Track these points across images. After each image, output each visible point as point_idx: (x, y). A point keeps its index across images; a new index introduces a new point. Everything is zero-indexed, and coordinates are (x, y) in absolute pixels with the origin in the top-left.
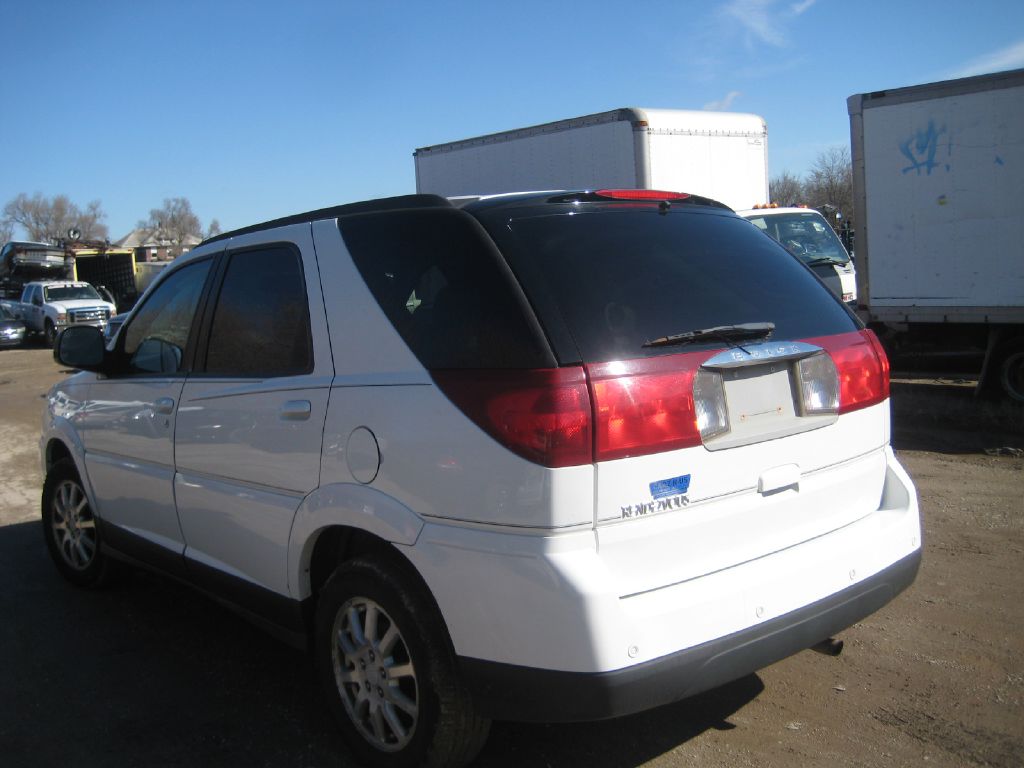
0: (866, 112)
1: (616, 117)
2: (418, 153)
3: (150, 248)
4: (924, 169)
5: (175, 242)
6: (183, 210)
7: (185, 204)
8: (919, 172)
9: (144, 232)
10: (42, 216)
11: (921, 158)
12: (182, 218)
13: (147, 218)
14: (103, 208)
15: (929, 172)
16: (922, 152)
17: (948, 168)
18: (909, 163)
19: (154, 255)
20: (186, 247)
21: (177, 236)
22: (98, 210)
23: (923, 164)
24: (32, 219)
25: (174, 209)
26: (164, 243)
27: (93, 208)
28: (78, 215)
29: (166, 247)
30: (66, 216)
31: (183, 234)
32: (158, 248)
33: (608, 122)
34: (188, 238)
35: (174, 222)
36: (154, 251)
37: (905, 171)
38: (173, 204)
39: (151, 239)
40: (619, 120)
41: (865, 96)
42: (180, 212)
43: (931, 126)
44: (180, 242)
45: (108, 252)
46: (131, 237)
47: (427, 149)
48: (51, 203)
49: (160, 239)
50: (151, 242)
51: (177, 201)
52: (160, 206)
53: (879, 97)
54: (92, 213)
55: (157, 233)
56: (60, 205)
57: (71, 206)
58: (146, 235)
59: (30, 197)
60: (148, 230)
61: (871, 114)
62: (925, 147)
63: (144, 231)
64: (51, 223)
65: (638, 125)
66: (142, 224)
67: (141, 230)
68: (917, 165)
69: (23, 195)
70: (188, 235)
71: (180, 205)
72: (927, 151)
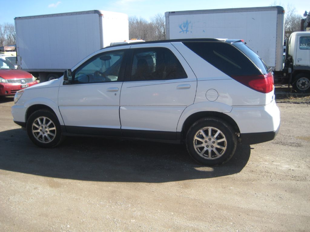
0: (170, 17)
1: (94, 12)
2: (16, 19)
4: (185, 32)
8: (184, 32)
11: (185, 29)
15: (186, 33)
16: (185, 28)
17: (191, 32)
18: (182, 30)
23: (185, 31)
33: (91, 13)
37: (180, 32)
40: (94, 13)
41: (169, 12)
43: (187, 21)
47: (20, 18)
53: (173, 13)
61: (171, 17)
62: (186, 26)
65: (100, 15)
68: (183, 31)
72: (186, 27)
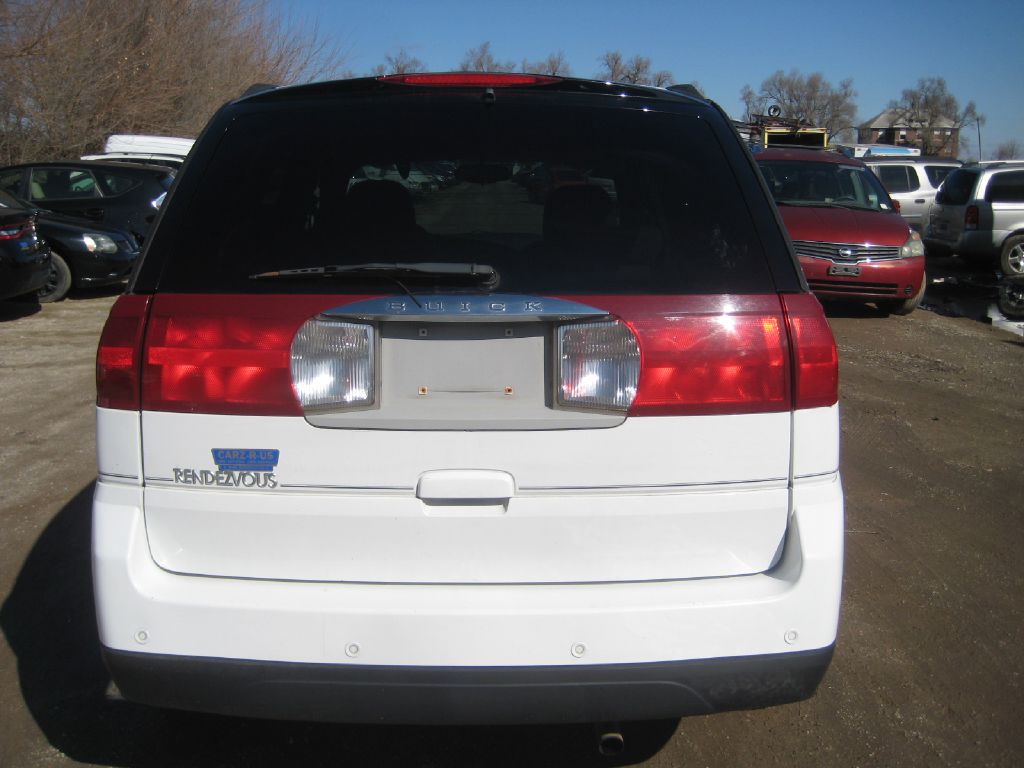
3: (899, 129)
5: (926, 124)
6: (938, 91)
7: (941, 84)
9: (894, 113)
10: (795, 93)
12: (936, 98)
13: (898, 98)
14: (854, 87)
19: (903, 137)
20: (937, 129)
21: (928, 118)
22: (849, 89)
24: (786, 96)
25: (928, 89)
26: (915, 125)
27: (845, 86)
28: (829, 94)
29: (915, 129)
30: (818, 94)
31: (934, 116)
32: (907, 129)
34: (940, 121)
35: (927, 104)
36: (903, 133)
38: (928, 84)
39: (901, 120)
42: (934, 92)
44: (930, 124)
45: (800, 131)
46: (882, 117)
48: (805, 81)
49: (911, 121)
50: (901, 123)
51: (932, 81)
52: (914, 86)
54: (843, 92)
55: (908, 115)
56: (814, 83)
57: (824, 84)
58: (897, 116)
59: (787, 74)
60: (898, 110)
63: (895, 111)
64: (804, 101)
66: (894, 105)
67: (892, 110)
69: (780, 73)
70: (941, 116)
71: (935, 85)
